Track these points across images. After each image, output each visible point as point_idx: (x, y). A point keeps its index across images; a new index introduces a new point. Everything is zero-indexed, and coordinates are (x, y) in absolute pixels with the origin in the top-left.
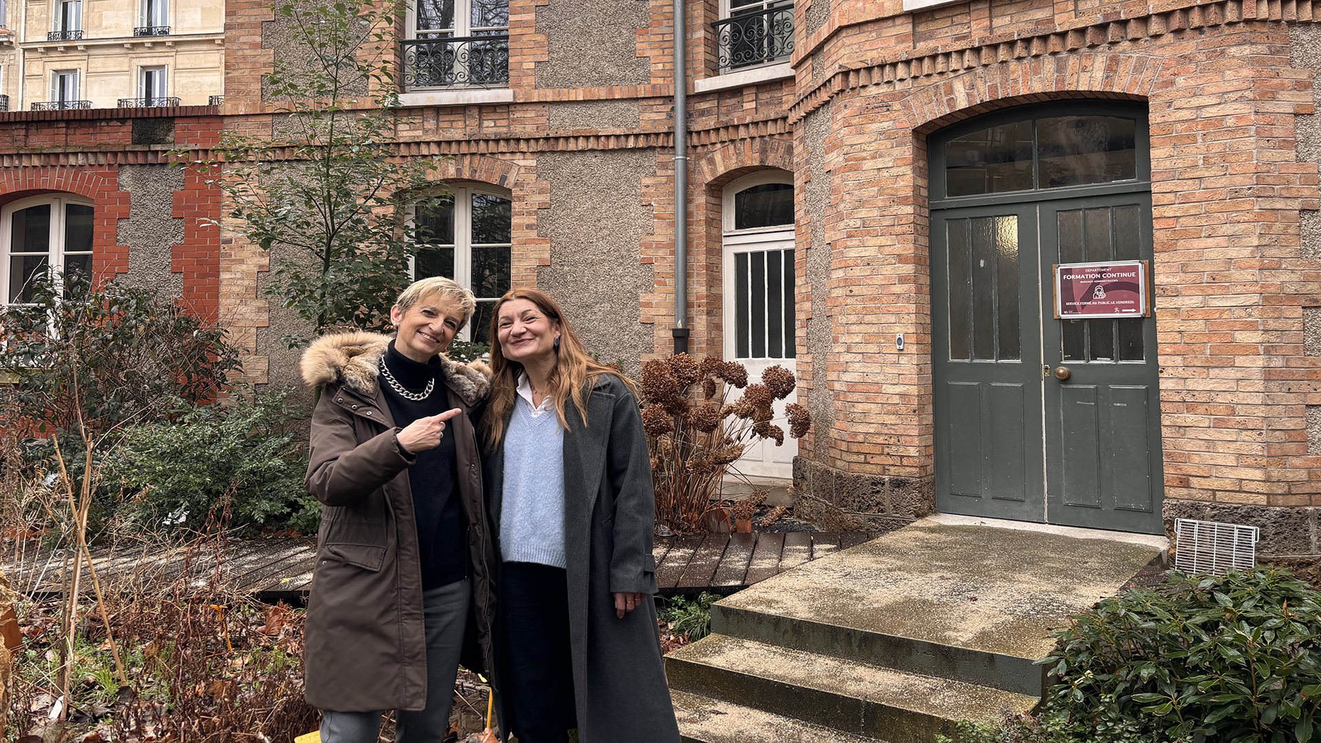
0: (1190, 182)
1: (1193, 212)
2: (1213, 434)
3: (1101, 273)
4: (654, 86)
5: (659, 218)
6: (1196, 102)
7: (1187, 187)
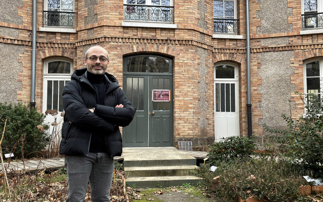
0: (182, 75)
1: (182, 81)
2: (184, 124)
3: (162, 92)
4: (25, 26)
5: (25, 67)
6: (183, 59)
7: (181, 76)
